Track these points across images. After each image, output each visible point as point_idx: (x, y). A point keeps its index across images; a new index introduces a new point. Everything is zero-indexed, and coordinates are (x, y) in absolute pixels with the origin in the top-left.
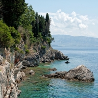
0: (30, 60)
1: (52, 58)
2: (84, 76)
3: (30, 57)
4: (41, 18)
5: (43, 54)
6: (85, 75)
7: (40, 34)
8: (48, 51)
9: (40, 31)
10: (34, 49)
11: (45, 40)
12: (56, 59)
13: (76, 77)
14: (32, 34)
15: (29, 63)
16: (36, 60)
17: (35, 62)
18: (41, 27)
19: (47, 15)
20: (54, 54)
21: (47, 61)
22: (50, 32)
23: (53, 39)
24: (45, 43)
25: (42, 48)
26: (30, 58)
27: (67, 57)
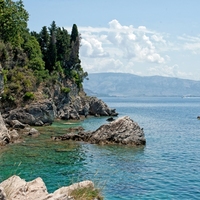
0: (35, 112)
1: (82, 113)
2: (127, 136)
3: (36, 107)
4: (62, 33)
5: (64, 102)
6: (127, 133)
7: (58, 63)
8: (75, 98)
9: (59, 59)
10: (45, 92)
11: (69, 76)
12: (91, 114)
13: (111, 139)
14: (42, 64)
15: (33, 119)
16: (47, 114)
17: (46, 117)
18: (61, 51)
19: (75, 28)
20: (87, 105)
21: (71, 118)
22: (80, 62)
23: (86, 74)
24: (69, 83)
25: (62, 91)
26: (35, 110)
27: (113, 111)
